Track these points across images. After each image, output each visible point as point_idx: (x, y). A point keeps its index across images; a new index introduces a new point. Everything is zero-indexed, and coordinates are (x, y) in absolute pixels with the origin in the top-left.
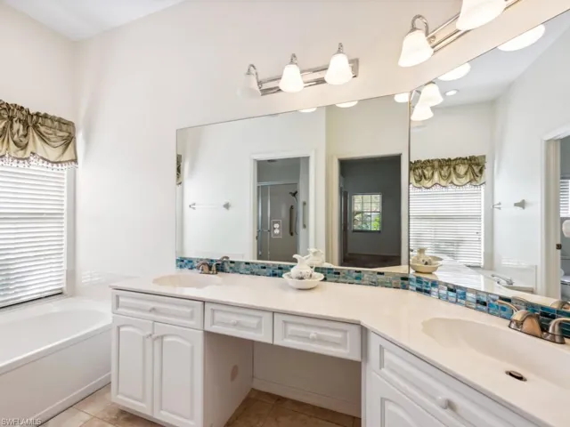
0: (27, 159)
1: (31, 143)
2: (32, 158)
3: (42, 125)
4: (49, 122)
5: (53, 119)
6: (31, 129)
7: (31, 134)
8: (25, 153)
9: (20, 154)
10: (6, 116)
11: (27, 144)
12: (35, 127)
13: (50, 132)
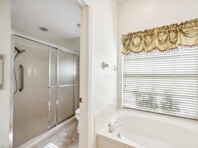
0: (176, 48)
1: (179, 39)
2: (179, 47)
3: (185, 28)
4: (188, 25)
5: (190, 22)
6: (179, 33)
7: (179, 36)
8: (175, 46)
9: (173, 46)
10: (167, 32)
11: (176, 41)
12: (181, 31)
13: (190, 30)
